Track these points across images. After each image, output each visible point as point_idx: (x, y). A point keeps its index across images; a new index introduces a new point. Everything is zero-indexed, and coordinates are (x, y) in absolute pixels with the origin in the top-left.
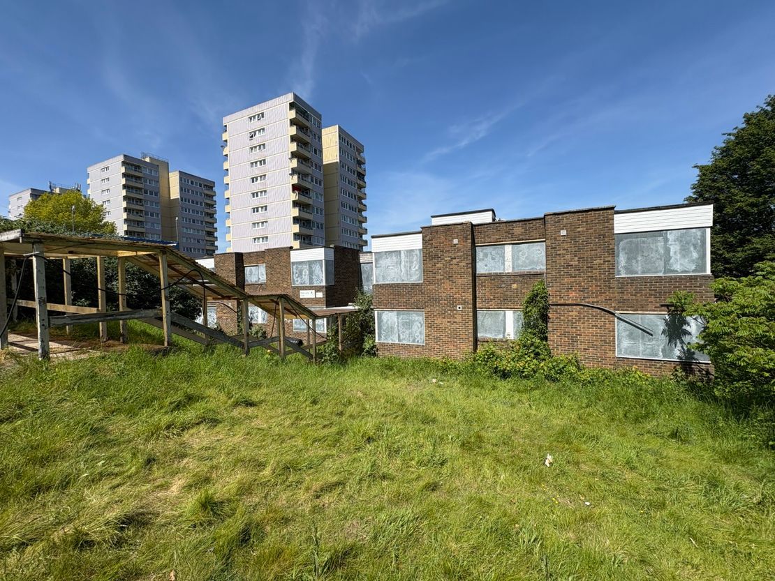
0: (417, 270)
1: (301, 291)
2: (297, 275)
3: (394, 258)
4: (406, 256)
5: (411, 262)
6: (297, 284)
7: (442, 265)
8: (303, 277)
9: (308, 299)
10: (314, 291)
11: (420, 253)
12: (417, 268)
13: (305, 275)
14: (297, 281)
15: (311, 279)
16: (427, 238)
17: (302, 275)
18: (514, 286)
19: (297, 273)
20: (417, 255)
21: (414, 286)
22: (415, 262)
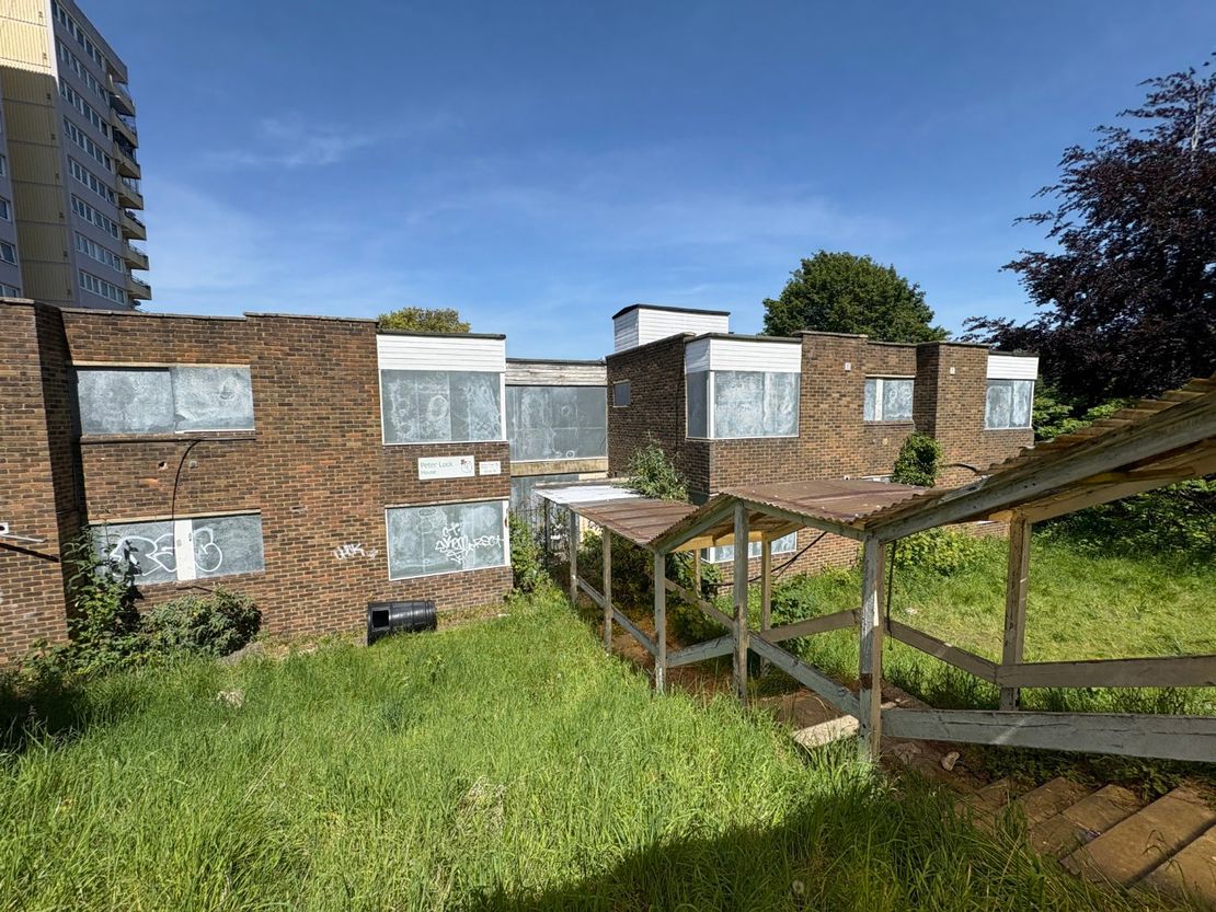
0: (790, 413)
1: (421, 460)
2: (404, 412)
3: (753, 386)
4: (774, 385)
5: (781, 397)
6: (408, 436)
7: (827, 406)
8: (431, 417)
9: (454, 480)
10: (471, 459)
11: (797, 382)
12: (790, 409)
13: (436, 413)
14: (406, 429)
15: (458, 424)
16: (810, 355)
17: (423, 410)
18: (885, 441)
19: (403, 405)
20: (790, 384)
21: (786, 443)
22: (787, 398)
